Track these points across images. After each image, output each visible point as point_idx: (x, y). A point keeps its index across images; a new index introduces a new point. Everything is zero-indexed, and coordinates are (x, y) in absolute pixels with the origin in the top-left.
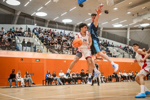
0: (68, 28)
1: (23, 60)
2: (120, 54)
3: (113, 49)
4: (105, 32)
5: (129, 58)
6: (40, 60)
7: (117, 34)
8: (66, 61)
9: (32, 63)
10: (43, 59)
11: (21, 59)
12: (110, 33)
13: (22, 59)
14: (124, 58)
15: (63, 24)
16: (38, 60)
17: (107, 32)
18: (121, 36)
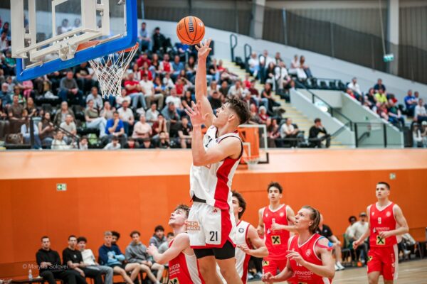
2: (342, 125)
3: (310, 101)
4: (281, 11)
5: (386, 144)
7: (338, 23)
12: (303, 15)
17: (289, 13)
18: (358, 30)
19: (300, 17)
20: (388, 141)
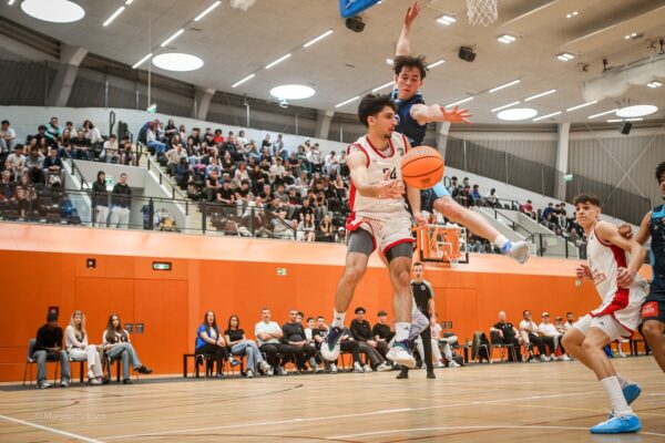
0: (297, 122)
1: (94, 266)
3: (494, 217)
4: (462, 141)
5: (567, 256)
6: (170, 264)
7: (512, 152)
8: (287, 272)
9: (137, 277)
10: (185, 262)
11: (89, 260)
12: (481, 145)
13: (92, 261)
14: (544, 259)
15: (272, 107)
16: (162, 267)
17: (469, 143)
18: (530, 159)
19: (479, 147)
20: (570, 253)
